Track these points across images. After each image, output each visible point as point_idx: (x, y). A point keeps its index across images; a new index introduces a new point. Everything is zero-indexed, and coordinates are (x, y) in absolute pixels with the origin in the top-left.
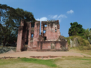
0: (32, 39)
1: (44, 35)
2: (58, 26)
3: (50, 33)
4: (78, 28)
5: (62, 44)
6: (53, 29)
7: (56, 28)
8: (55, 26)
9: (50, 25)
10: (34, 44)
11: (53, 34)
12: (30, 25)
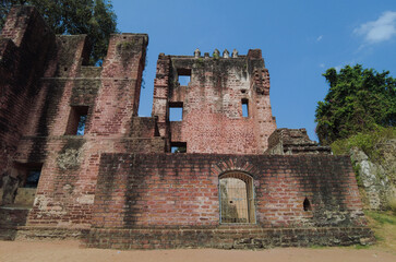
0: (72, 144)
1: (169, 133)
2: (261, 80)
3: (208, 124)
4: (379, 97)
5: (313, 181)
6: (227, 97)
7: (243, 91)
8: (240, 83)
9: (208, 74)
10: (82, 183)
11: (228, 128)
12: (78, 53)
